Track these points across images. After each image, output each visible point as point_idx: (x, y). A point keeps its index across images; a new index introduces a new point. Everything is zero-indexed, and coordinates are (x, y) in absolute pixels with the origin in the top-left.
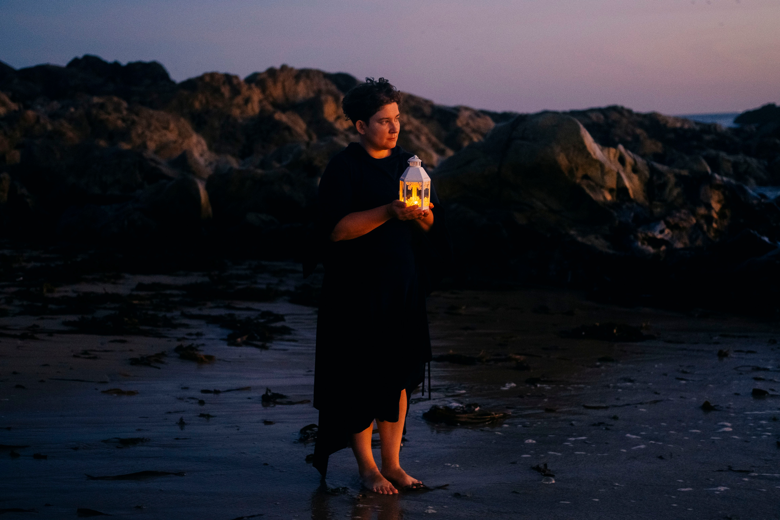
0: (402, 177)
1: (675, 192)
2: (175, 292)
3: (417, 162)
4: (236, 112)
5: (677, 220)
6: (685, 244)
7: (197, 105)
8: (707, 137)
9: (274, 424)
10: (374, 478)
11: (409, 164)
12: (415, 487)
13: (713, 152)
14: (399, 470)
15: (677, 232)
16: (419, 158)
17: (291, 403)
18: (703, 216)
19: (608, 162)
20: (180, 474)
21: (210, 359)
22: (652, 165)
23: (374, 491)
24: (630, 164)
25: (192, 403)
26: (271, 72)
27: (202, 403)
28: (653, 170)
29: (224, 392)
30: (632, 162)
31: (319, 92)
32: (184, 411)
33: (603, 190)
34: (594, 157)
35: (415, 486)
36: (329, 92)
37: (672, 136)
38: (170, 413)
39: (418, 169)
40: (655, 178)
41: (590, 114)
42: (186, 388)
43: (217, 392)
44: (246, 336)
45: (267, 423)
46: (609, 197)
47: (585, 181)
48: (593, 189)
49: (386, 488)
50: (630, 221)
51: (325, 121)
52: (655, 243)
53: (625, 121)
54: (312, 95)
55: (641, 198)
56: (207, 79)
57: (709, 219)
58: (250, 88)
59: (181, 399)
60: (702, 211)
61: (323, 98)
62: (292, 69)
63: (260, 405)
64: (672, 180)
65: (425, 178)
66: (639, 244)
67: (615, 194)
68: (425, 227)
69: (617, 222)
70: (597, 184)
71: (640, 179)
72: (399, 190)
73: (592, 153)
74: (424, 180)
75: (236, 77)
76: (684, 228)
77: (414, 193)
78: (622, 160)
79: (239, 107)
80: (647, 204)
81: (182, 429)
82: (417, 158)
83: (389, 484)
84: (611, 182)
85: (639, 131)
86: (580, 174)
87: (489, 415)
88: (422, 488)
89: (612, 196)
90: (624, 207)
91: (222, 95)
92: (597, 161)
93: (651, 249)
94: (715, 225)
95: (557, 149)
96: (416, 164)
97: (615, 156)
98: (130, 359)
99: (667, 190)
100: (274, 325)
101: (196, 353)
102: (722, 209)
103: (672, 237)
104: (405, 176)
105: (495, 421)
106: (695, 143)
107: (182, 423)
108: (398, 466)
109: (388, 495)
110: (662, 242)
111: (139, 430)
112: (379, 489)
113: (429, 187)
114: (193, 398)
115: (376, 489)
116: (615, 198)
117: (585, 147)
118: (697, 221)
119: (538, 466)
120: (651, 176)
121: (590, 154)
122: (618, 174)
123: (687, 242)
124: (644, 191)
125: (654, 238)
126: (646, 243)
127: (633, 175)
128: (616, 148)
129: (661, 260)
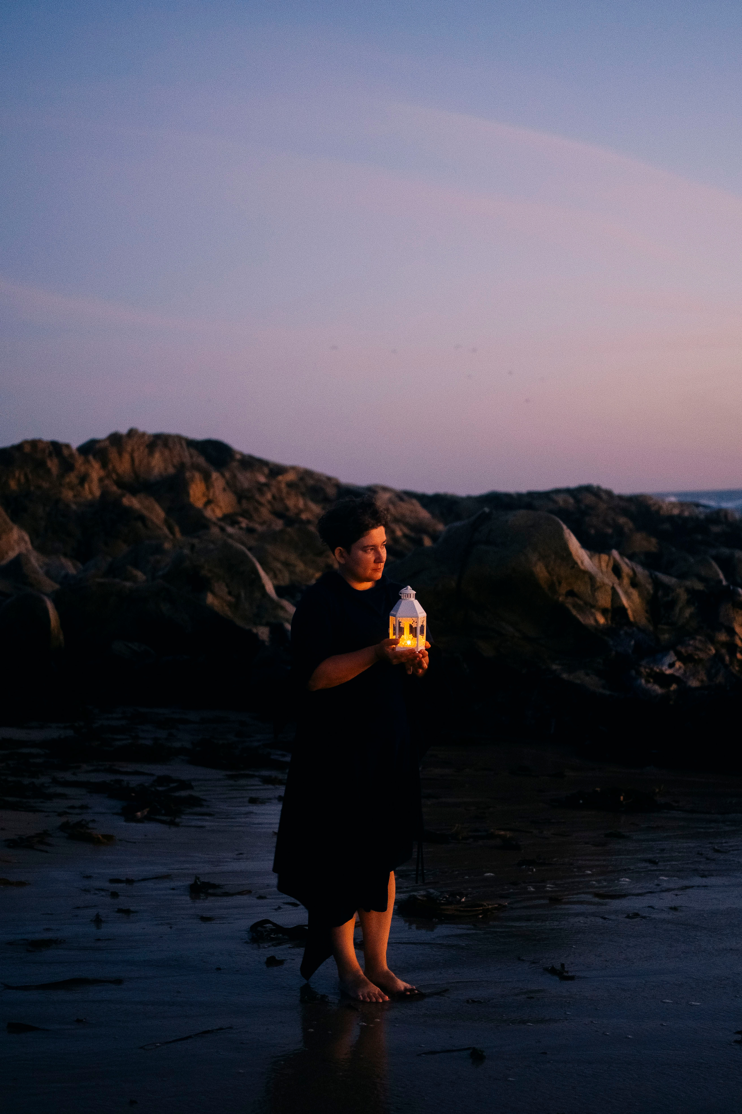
0: (392, 612)
1: (688, 612)
2: (34, 751)
3: (410, 594)
4: (68, 495)
5: (690, 649)
6: (702, 681)
7: (13, 485)
8: (716, 529)
9: (214, 920)
10: (358, 983)
11: (401, 596)
12: (409, 993)
13: (725, 551)
14: (387, 972)
15: (691, 665)
16: (413, 589)
17: (227, 894)
18: (724, 644)
19: (600, 575)
20: (118, 982)
21: (109, 838)
22: (656, 576)
23: (360, 998)
24: (628, 575)
25: (103, 896)
26: (115, 439)
27: (114, 895)
28: (657, 584)
29: (139, 881)
30: (631, 573)
31: (181, 467)
32: (95, 906)
33: (593, 610)
34: (582, 567)
35: (409, 991)
36: (196, 467)
37: (667, 526)
38: (78, 908)
39: (412, 602)
40: (660, 593)
41: (554, 497)
42: (89, 877)
43: (129, 881)
44: (148, 809)
45: (205, 919)
46: (602, 620)
47: (570, 600)
48: (580, 609)
49: (374, 994)
50: (630, 651)
51: (191, 506)
52: (664, 680)
53: (603, 506)
54: (171, 470)
55: (643, 620)
56: (27, 449)
57: (732, 648)
58: (87, 461)
59: (86, 891)
60: (723, 637)
61: (188, 474)
62: (144, 434)
63: (188, 898)
64: (684, 597)
65: (420, 613)
66: (643, 681)
67: (610, 615)
69: (614, 653)
70: (586, 603)
71: (640, 595)
72: (389, 627)
73: (579, 562)
74: (420, 616)
75: (68, 446)
76: (701, 660)
77: (407, 630)
78: (617, 570)
79: (72, 488)
80: (651, 628)
81: (98, 927)
82: (410, 589)
83: (377, 990)
84: (604, 600)
85: (622, 520)
86: (563, 589)
87: (482, 906)
88: (417, 994)
89: (606, 619)
90: (622, 632)
91: (48, 471)
92: (586, 572)
93: (658, 689)
94: (739, 656)
95: (534, 557)
96: (407, 596)
97: (607, 566)
98: (6, 841)
99: (677, 610)
100: (177, 794)
101: (89, 831)
103: (685, 671)
104: (397, 611)
105: (489, 913)
106: (699, 537)
107: (98, 921)
108: (386, 967)
109: (377, 1002)
110: (672, 678)
111: (48, 930)
112: (365, 996)
113: (425, 624)
114: (103, 890)
115: (362, 996)
116: (609, 622)
117: (569, 554)
118: (716, 650)
119: (553, 968)
120: (656, 591)
121: (576, 563)
122: (613, 589)
123: (705, 679)
124: (647, 612)
125: (662, 674)
126: (652, 680)
127: (631, 590)
128: (609, 555)
129: (671, 703)
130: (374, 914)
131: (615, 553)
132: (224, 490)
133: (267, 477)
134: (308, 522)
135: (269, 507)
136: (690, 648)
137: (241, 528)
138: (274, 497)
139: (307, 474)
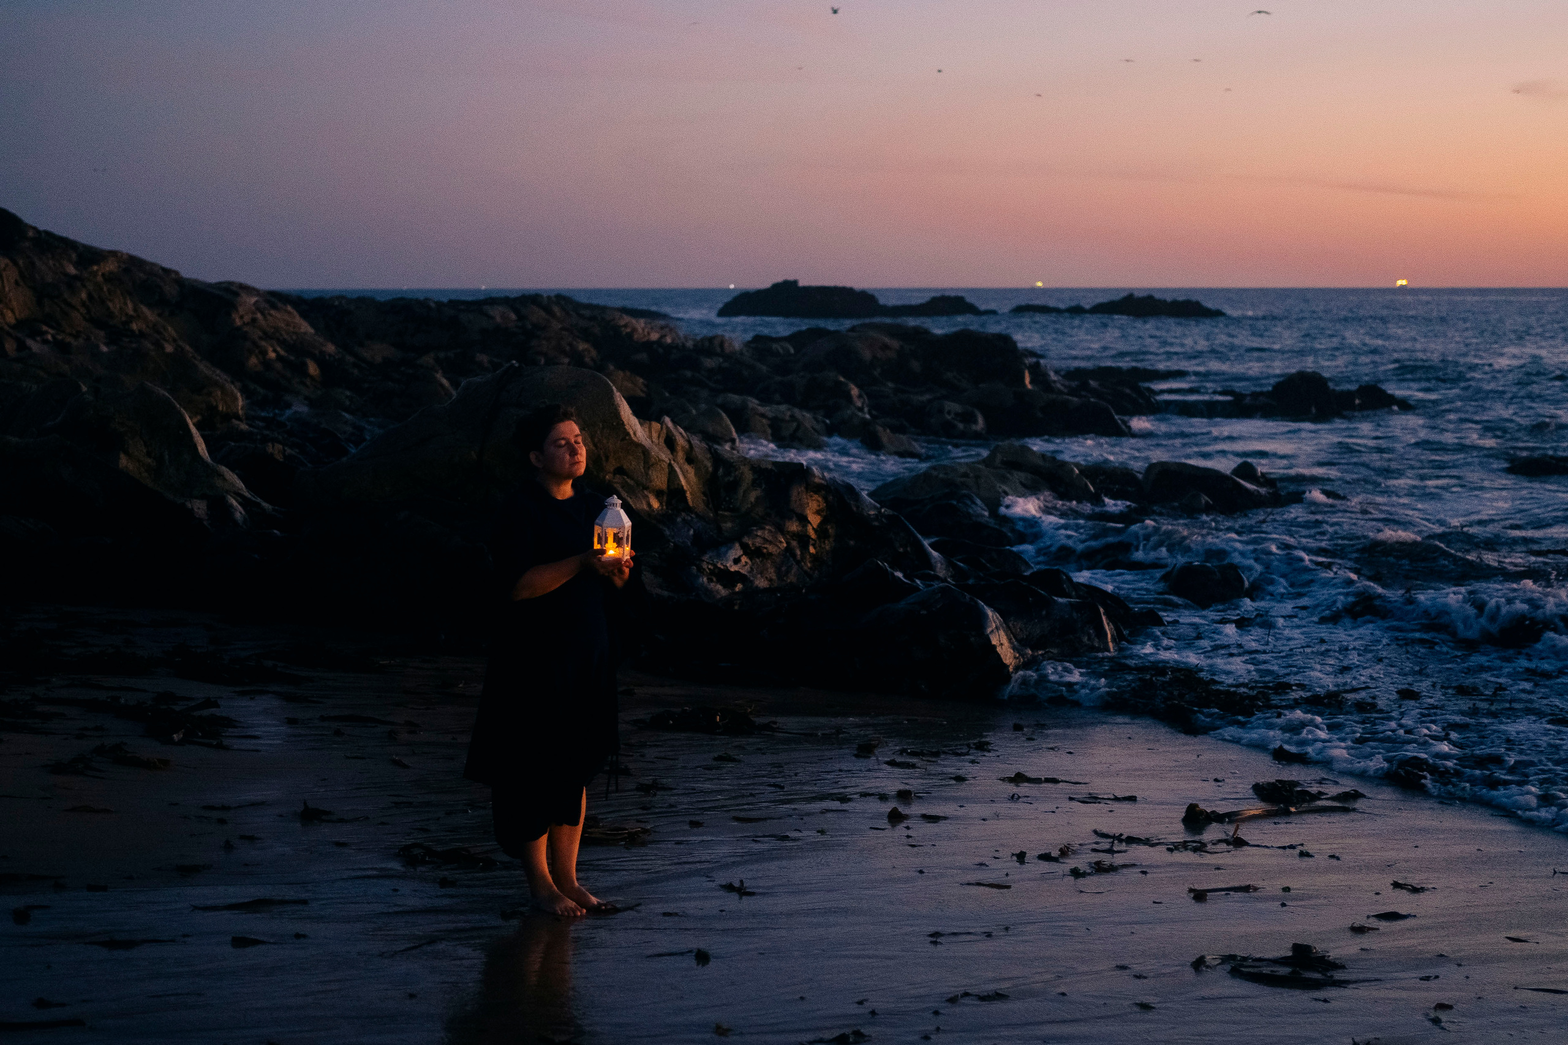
0: (597, 521)
1: (753, 496)
3: (616, 502)
5: (758, 542)
6: (771, 580)
8: (709, 363)
10: (554, 898)
11: (607, 505)
12: (604, 908)
14: (579, 888)
15: (758, 561)
18: (795, 536)
19: (654, 447)
22: (715, 450)
24: (683, 449)
27: (222, 822)
28: (716, 458)
29: (235, 808)
30: (686, 446)
33: (646, 493)
34: (635, 439)
35: (604, 906)
39: (618, 511)
40: (721, 471)
44: (181, 732)
46: (656, 504)
47: (618, 479)
48: (630, 490)
49: (571, 908)
50: (689, 543)
52: (727, 578)
55: (701, 505)
57: (803, 540)
60: (794, 526)
64: (749, 476)
65: (625, 523)
66: (705, 579)
67: (665, 499)
68: (618, 582)
69: (671, 545)
70: (638, 483)
71: (697, 474)
73: (632, 433)
76: (770, 554)
77: (610, 539)
78: (670, 443)
80: (710, 515)
82: (616, 498)
83: (572, 904)
84: (659, 480)
86: (611, 466)
89: (661, 504)
90: (679, 520)
92: (639, 445)
93: (721, 590)
94: (812, 550)
96: (613, 506)
97: (659, 436)
99: (741, 492)
101: (135, 755)
102: (821, 524)
103: (751, 568)
106: (689, 374)
108: (577, 883)
109: (575, 916)
110: (738, 577)
112: (562, 909)
113: (630, 533)
115: (559, 909)
116: (664, 507)
118: (788, 543)
120: (716, 470)
121: (628, 434)
122: (670, 465)
123: (774, 577)
124: (704, 494)
125: (727, 571)
126: (714, 579)
127: (687, 467)
128: (662, 423)
129: (736, 607)
130: (566, 828)
131: (667, 420)
132: (17, 283)
133: (76, 265)
134: (142, 334)
135: (83, 310)
136: (758, 540)
137: (45, 342)
138: (90, 296)
139: (133, 263)
